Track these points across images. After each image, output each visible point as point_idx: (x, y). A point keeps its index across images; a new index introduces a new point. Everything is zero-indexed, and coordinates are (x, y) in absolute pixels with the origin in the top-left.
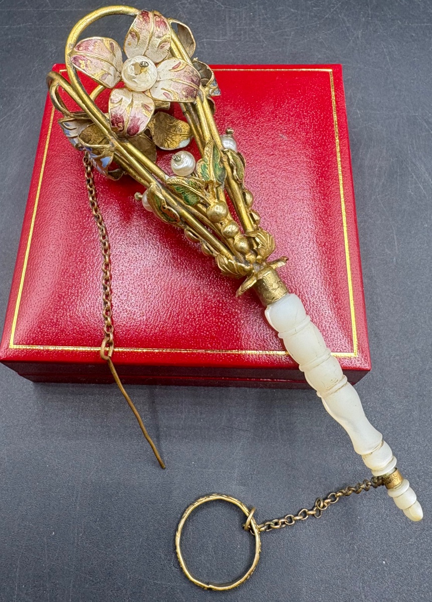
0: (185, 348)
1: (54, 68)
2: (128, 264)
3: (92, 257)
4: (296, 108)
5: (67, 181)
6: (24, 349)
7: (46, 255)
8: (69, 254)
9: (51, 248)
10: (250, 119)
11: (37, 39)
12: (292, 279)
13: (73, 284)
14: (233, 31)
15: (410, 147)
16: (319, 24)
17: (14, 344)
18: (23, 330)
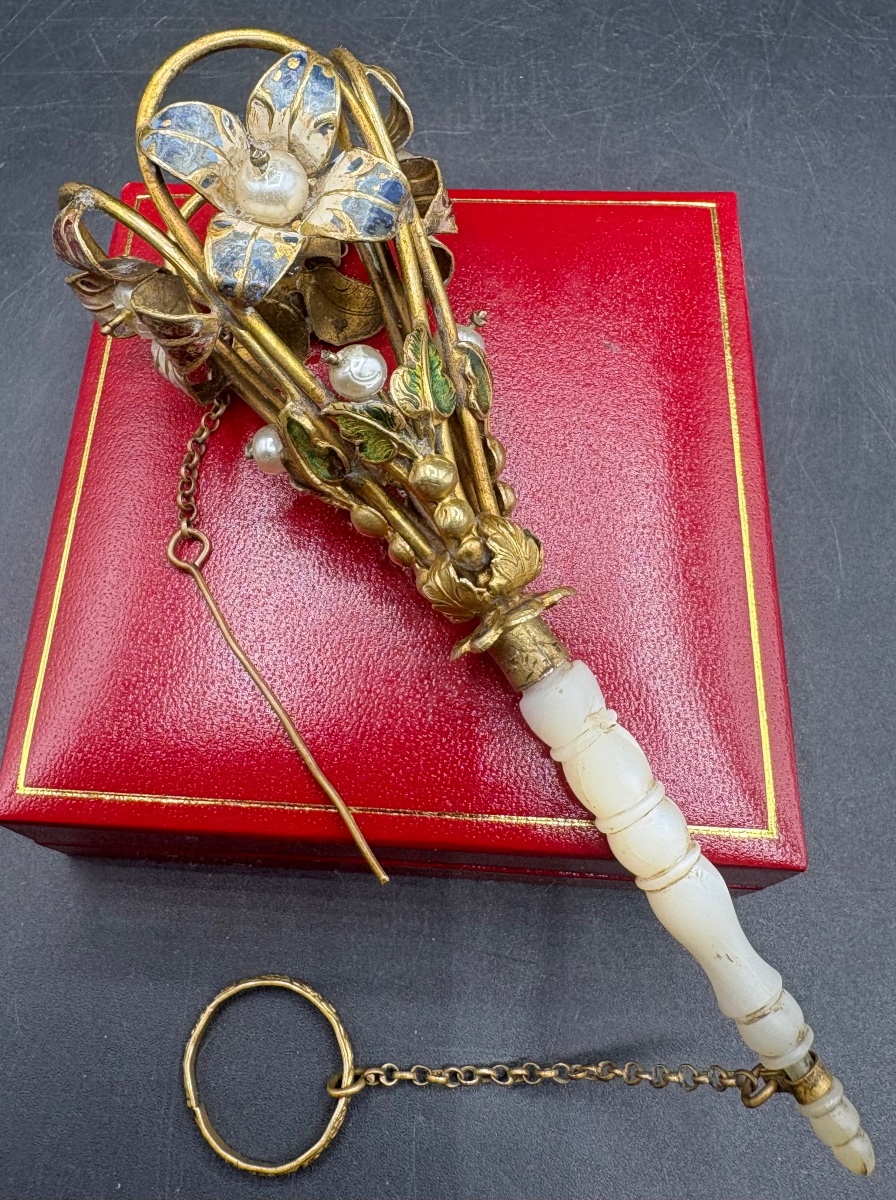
0: (396, 806)
1: (125, 191)
2: (275, 618)
3: (196, 599)
4: (640, 284)
5: (147, 432)
6: (47, 797)
7: (98, 593)
8: (147, 592)
9: (111, 577)
10: (539, 307)
11: (79, 133)
12: (632, 660)
13: (155, 658)
14: (485, 112)
15: (862, 352)
16: (663, 96)
17: (26, 786)
18: (44, 755)
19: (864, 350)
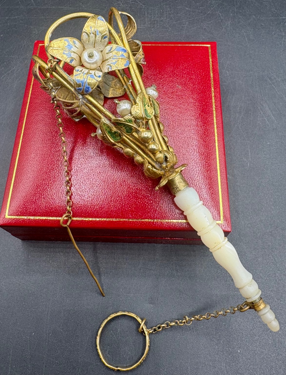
0: (116, 218)
1: (36, 43)
2: (81, 166)
4: (187, 69)
5: (43, 114)
6: (14, 219)
7: (29, 160)
8: (43, 159)
9: (33, 155)
10: (158, 75)
11: (26, 26)
13: (46, 178)
14: (150, 21)
15: (259, 94)
16: (204, 17)
17: (8, 215)
18: (14, 207)
19: (260, 94)
